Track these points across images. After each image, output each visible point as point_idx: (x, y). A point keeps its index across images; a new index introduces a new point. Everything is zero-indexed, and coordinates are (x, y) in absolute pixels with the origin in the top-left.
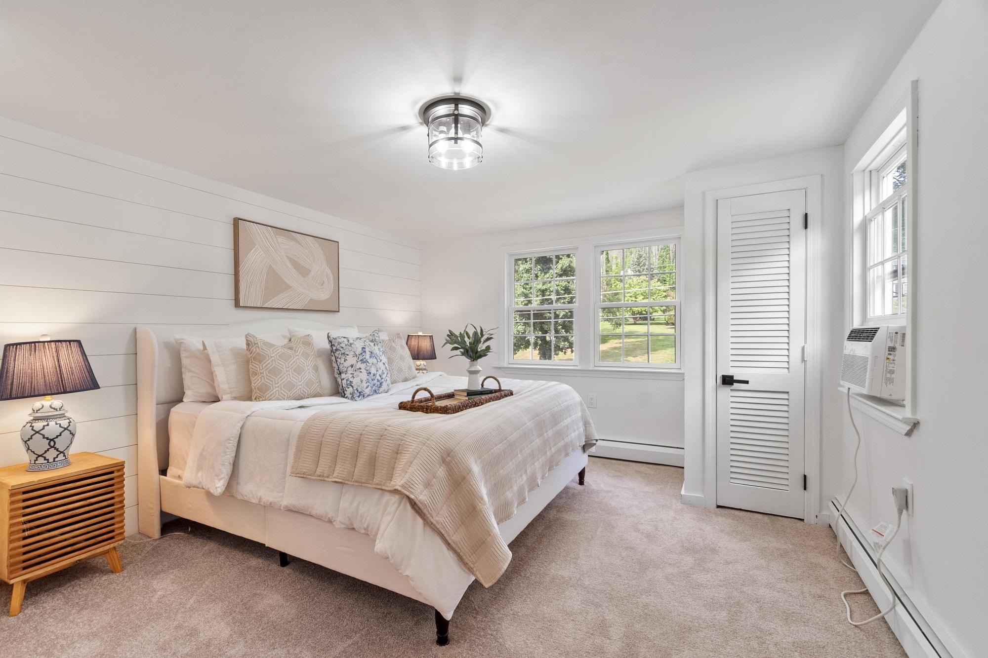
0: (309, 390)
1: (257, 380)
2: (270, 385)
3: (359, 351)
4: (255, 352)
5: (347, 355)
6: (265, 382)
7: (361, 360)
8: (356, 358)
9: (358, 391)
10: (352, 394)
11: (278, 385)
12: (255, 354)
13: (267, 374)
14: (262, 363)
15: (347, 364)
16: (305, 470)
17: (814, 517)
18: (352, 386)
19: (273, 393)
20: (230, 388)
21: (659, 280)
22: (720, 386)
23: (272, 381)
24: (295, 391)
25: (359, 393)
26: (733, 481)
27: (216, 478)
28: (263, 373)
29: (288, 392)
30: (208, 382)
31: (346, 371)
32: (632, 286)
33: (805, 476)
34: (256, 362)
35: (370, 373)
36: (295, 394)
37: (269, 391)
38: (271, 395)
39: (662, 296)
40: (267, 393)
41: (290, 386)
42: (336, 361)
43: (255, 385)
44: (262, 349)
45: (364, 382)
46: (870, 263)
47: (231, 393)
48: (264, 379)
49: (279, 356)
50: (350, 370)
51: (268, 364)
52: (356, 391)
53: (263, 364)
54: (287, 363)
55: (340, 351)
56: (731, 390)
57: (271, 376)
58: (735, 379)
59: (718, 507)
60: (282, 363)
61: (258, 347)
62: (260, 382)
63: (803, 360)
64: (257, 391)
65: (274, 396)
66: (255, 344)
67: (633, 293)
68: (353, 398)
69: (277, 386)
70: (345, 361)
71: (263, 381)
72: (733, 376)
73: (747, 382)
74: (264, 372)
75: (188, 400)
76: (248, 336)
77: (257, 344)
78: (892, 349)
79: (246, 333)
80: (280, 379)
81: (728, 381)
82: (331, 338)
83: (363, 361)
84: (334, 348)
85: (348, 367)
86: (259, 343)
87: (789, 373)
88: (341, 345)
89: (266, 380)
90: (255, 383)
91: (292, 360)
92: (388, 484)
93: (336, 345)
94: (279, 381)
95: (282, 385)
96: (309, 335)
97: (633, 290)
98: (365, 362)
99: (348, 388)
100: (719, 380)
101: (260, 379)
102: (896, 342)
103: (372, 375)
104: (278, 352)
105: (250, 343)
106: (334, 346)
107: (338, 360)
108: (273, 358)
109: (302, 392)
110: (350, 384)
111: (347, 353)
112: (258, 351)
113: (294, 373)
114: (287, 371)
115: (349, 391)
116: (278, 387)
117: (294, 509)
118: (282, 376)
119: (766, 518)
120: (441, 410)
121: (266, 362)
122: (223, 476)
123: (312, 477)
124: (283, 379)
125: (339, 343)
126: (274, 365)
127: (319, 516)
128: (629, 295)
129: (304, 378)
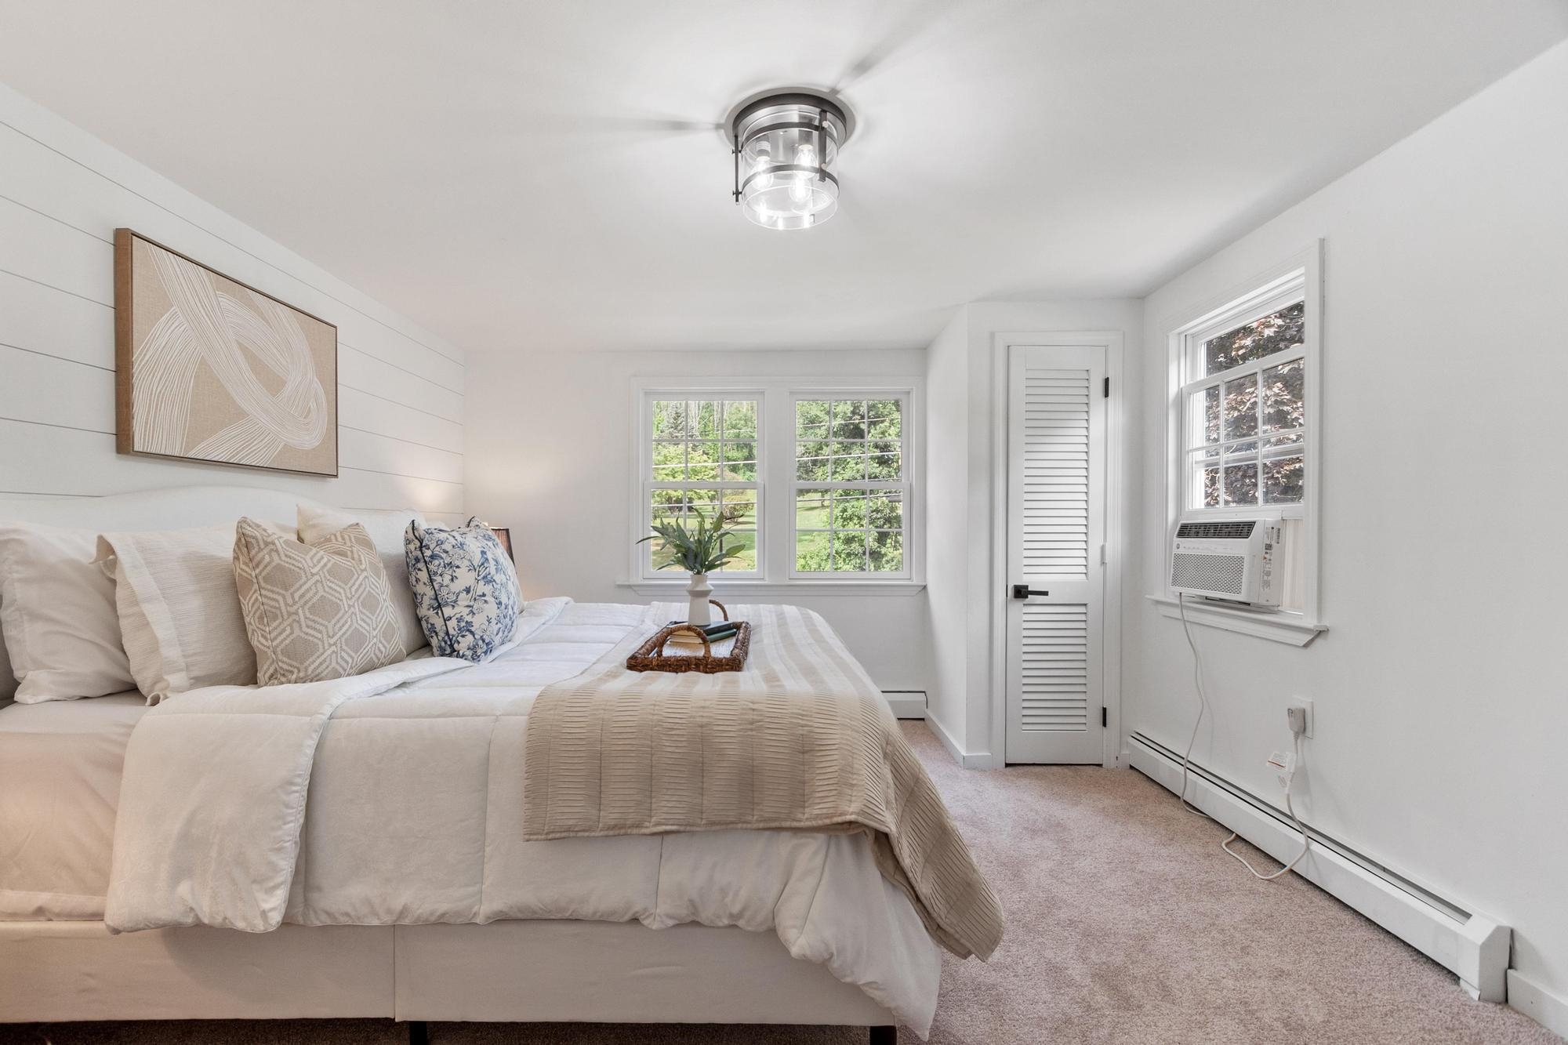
0: (388, 647)
1: (279, 630)
2: (316, 641)
3: (477, 559)
4: (269, 563)
5: (458, 567)
6: (303, 635)
7: (484, 578)
8: (474, 574)
9: (484, 641)
10: (473, 648)
11: (336, 638)
12: (269, 568)
13: (308, 615)
14: (292, 590)
15: (458, 586)
16: (571, 822)
17: (1113, 759)
18: (472, 633)
19: (325, 661)
20: (184, 656)
21: (704, 453)
22: (1011, 600)
23: (320, 632)
24: (367, 650)
25: (487, 644)
26: (1024, 727)
27: (255, 887)
28: (296, 613)
29: (353, 654)
30: (97, 645)
31: (455, 601)
32: (669, 458)
33: (1104, 710)
34: (275, 589)
35: (500, 603)
36: (365, 657)
37: (314, 657)
38: (321, 664)
39: (710, 475)
40: (311, 660)
41: (357, 640)
42: (431, 581)
43: (274, 644)
44: (286, 556)
45: (494, 621)
46: (1189, 446)
47: (188, 668)
48: (301, 628)
49: (329, 572)
50: (464, 599)
51: (308, 591)
52: (480, 642)
53: (295, 592)
54: (347, 588)
55: (442, 558)
56: (1024, 605)
57: (316, 618)
58: (1029, 589)
59: (1007, 765)
60: (338, 589)
61: (277, 551)
62: (288, 636)
63: (1103, 563)
64: (280, 657)
65: (327, 667)
66: (267, 544)
67: (670, 469)
68: (475, 658)
69: (332, 641)
70: (452, 580)
71: (297, 632)
72: (1027, 586)
73: (1045, 593)
74: (300, 611)
75: (41, 698)
76: (244, 525)
77: (274, 544)
78: (1269, 547)
79: (239, 518)
80: (338, 625)
81: (1021, 592)
82: (421, 532)
83: (488, 580)
84: (428, 553)
85: (459, 593)
86: (276, 541)
87: (1087, 579)
88: (443, 547)
89: (305, 629)
90: (275, 638)
91: (356, 581)
92: (800, 816)
93: (432, 547)
94: (336, 629)
95: (343, 640)
96: (357, 524)
97: (671, 466)
98: (491, 581)
99: (463, 636)
100: (1011, 592)
101: (288, 629)
102: (1272, 538)
103: (503, 606)
104: (322, 563)
105: (253, 541)
106: (429, 548)
107: (438, 579)
108: (317, 577)
109: (377, 652)
110: (468, 628)
111: (457, 563)
112: (276, 560)
113: (364, 611)
114: (349, 606)
115: (464, 643)
116: (335, 644)
117: (520, 916)
118: (341, 618)
119: (1065, 770)
120: (728, 665)
121: (301, 586)
122: (279, 879)
123: (593, 834)
124: (343, 625)
125: (440, 543)
126: (321, 593)
127: (602, 916)
128: (664, 472)
129: (380, 621)
